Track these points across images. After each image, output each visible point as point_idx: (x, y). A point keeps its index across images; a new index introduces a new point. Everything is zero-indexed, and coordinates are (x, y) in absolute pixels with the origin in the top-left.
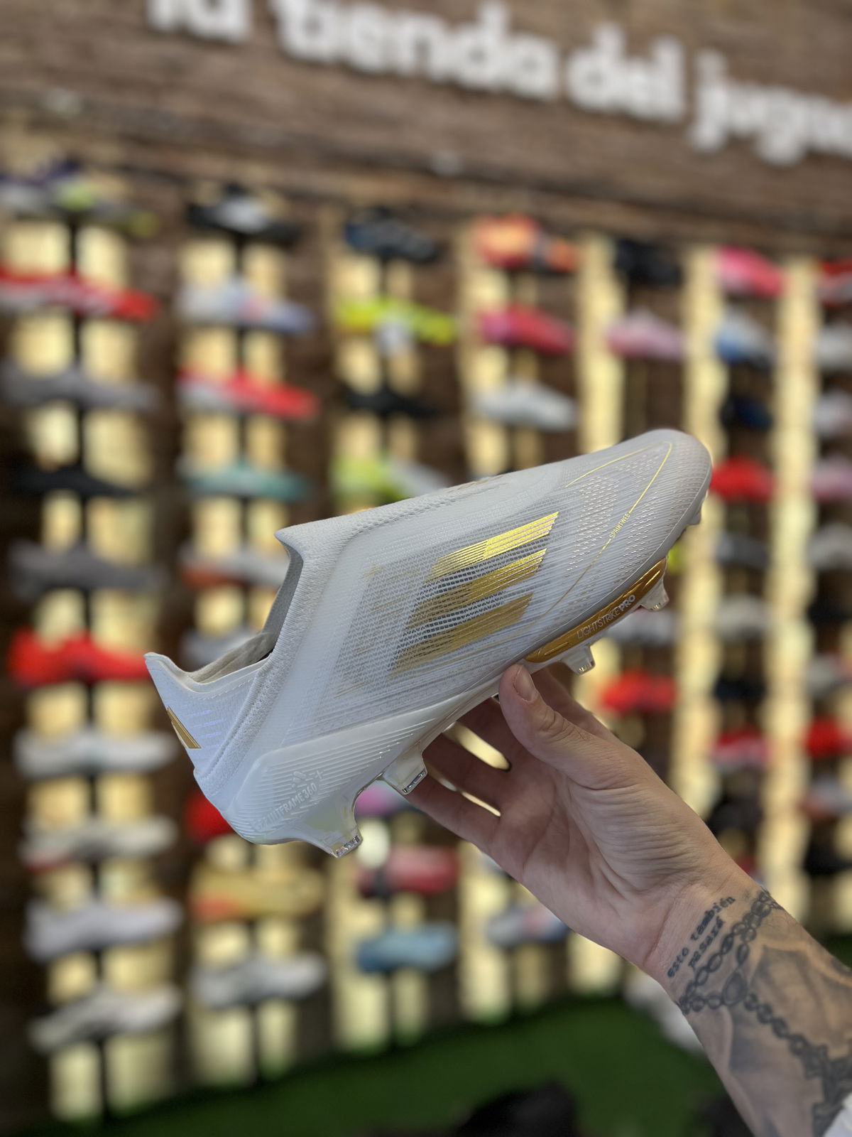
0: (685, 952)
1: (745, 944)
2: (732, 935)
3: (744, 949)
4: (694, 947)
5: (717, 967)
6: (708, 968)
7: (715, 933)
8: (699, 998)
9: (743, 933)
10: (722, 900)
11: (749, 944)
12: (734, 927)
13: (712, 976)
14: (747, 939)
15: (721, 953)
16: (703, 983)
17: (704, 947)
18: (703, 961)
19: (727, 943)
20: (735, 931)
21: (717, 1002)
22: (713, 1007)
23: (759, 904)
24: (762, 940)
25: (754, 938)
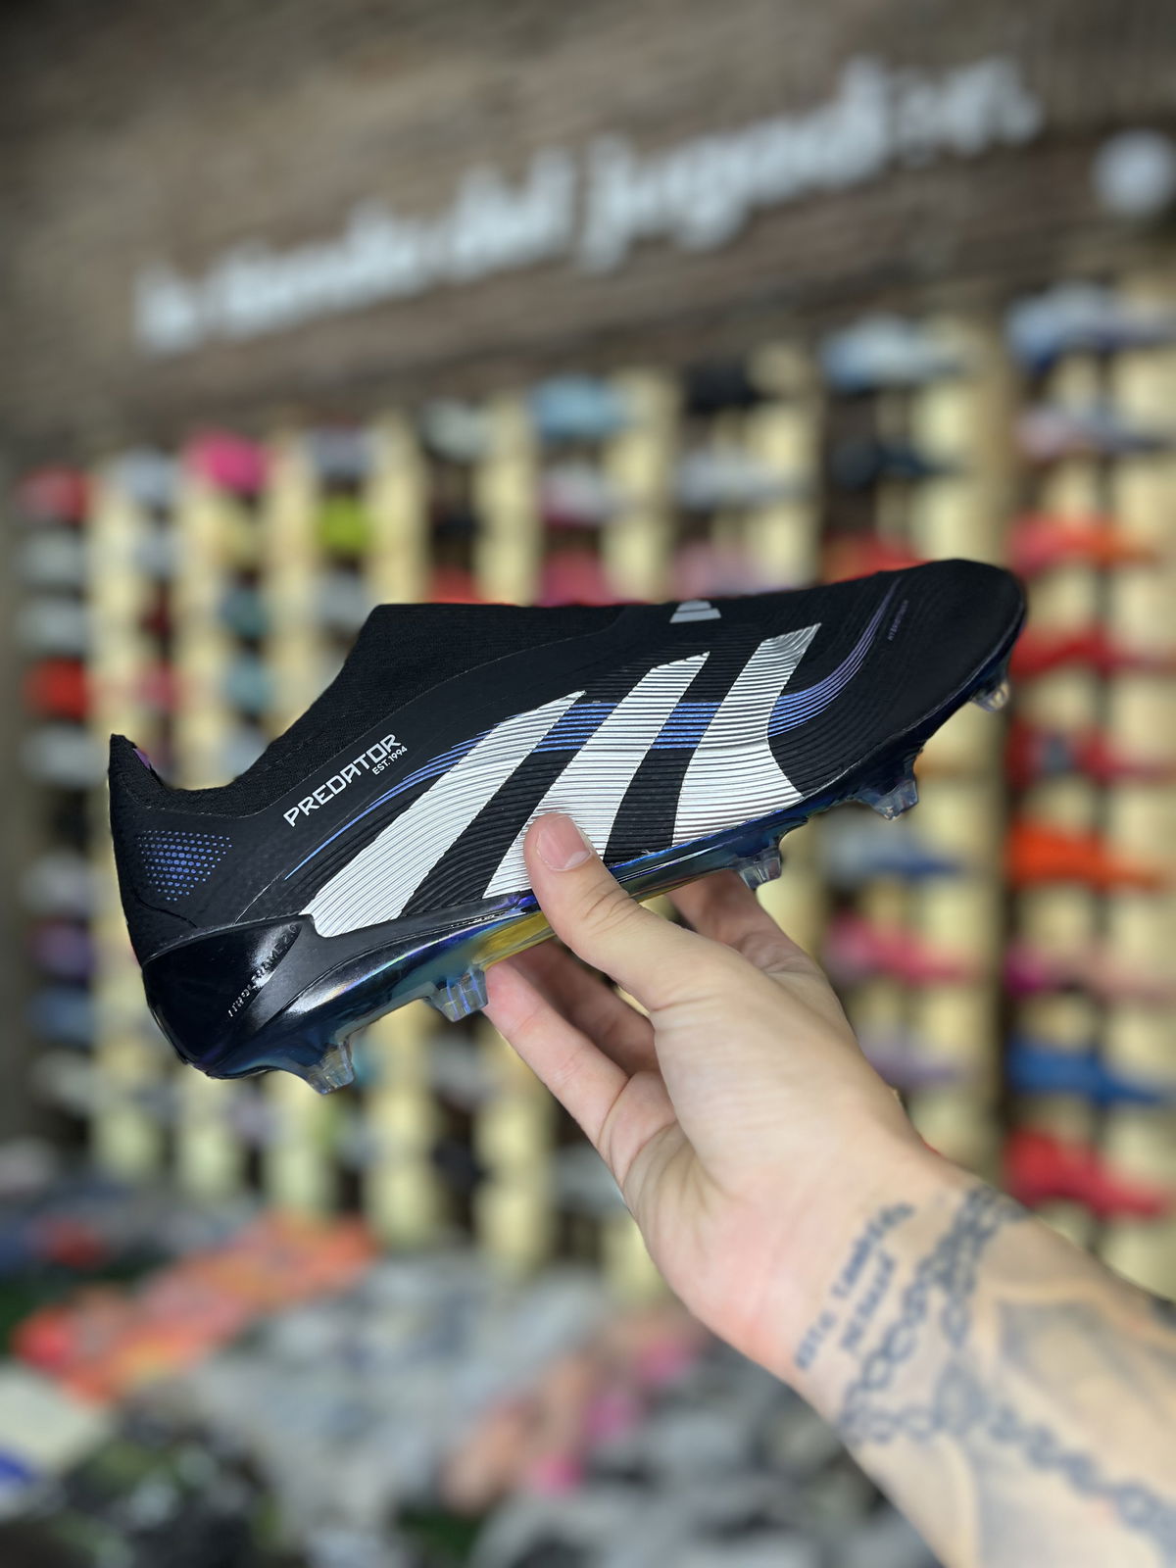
0: (827, 1321)
4: (845, 1311)
5: (908, 1351)
6: (886, 1352)
7: (882, 1282)
8: (881, 1415)
11: (968, 1304)
12: (924, 1266)
13: (901, 1371)
14: (960, 1291)
15: (907, 1322)
16: (884, 1383)
17: (865, 1311)
18: (871, 1340)
19: (913, 1304)
20: (925, 1276)
21: (922, 1423)
22: (920, 1437)
23: (968, 1215)
24: (991, 1289)
25: (970, 1285)
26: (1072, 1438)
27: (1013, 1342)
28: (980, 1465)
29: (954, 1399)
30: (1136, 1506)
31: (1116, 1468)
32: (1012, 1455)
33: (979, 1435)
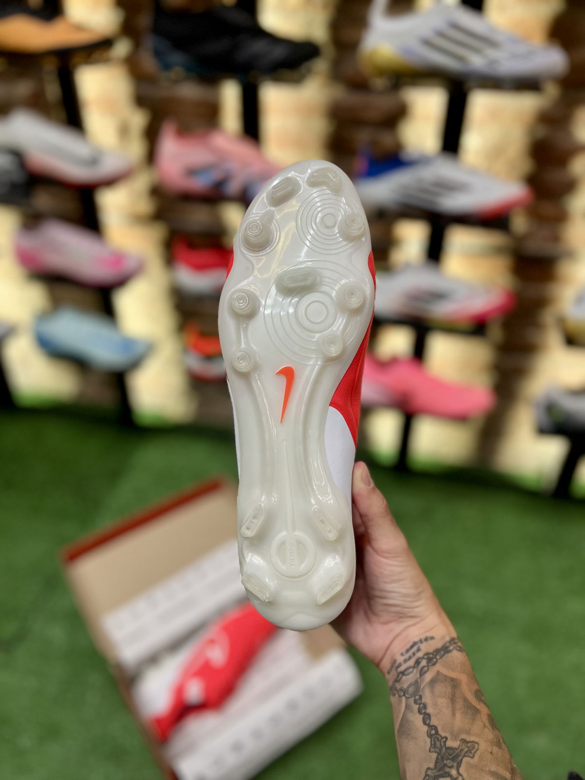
1: (428, 666)
2: (423, 658)
3: (426, 669)
4: (401, 659)
5: (409, 674)
6: (403, 673)
7: (414, 654)
8: (396, 689)
10: (427, 637)
11: (430, 668)
12: (427, 654)
13: (404, 678)
14: (430, 664)
15: (414, 667)
16: (399, 681)
17: (405, 661)
18: (402, 669)
19: (418, 662)
20: (426, 657)
21: (402, 694)
22: (400, 696)
23: (448, 644)
24: (438, 667)
25: (434, 664)
26: (430, 710)
27: (433, 682)
28: (408, 707)
29: (411, 690)
30: (433, 732)
31: (434, 722)
32: (416, 707)
33: (412, 700)
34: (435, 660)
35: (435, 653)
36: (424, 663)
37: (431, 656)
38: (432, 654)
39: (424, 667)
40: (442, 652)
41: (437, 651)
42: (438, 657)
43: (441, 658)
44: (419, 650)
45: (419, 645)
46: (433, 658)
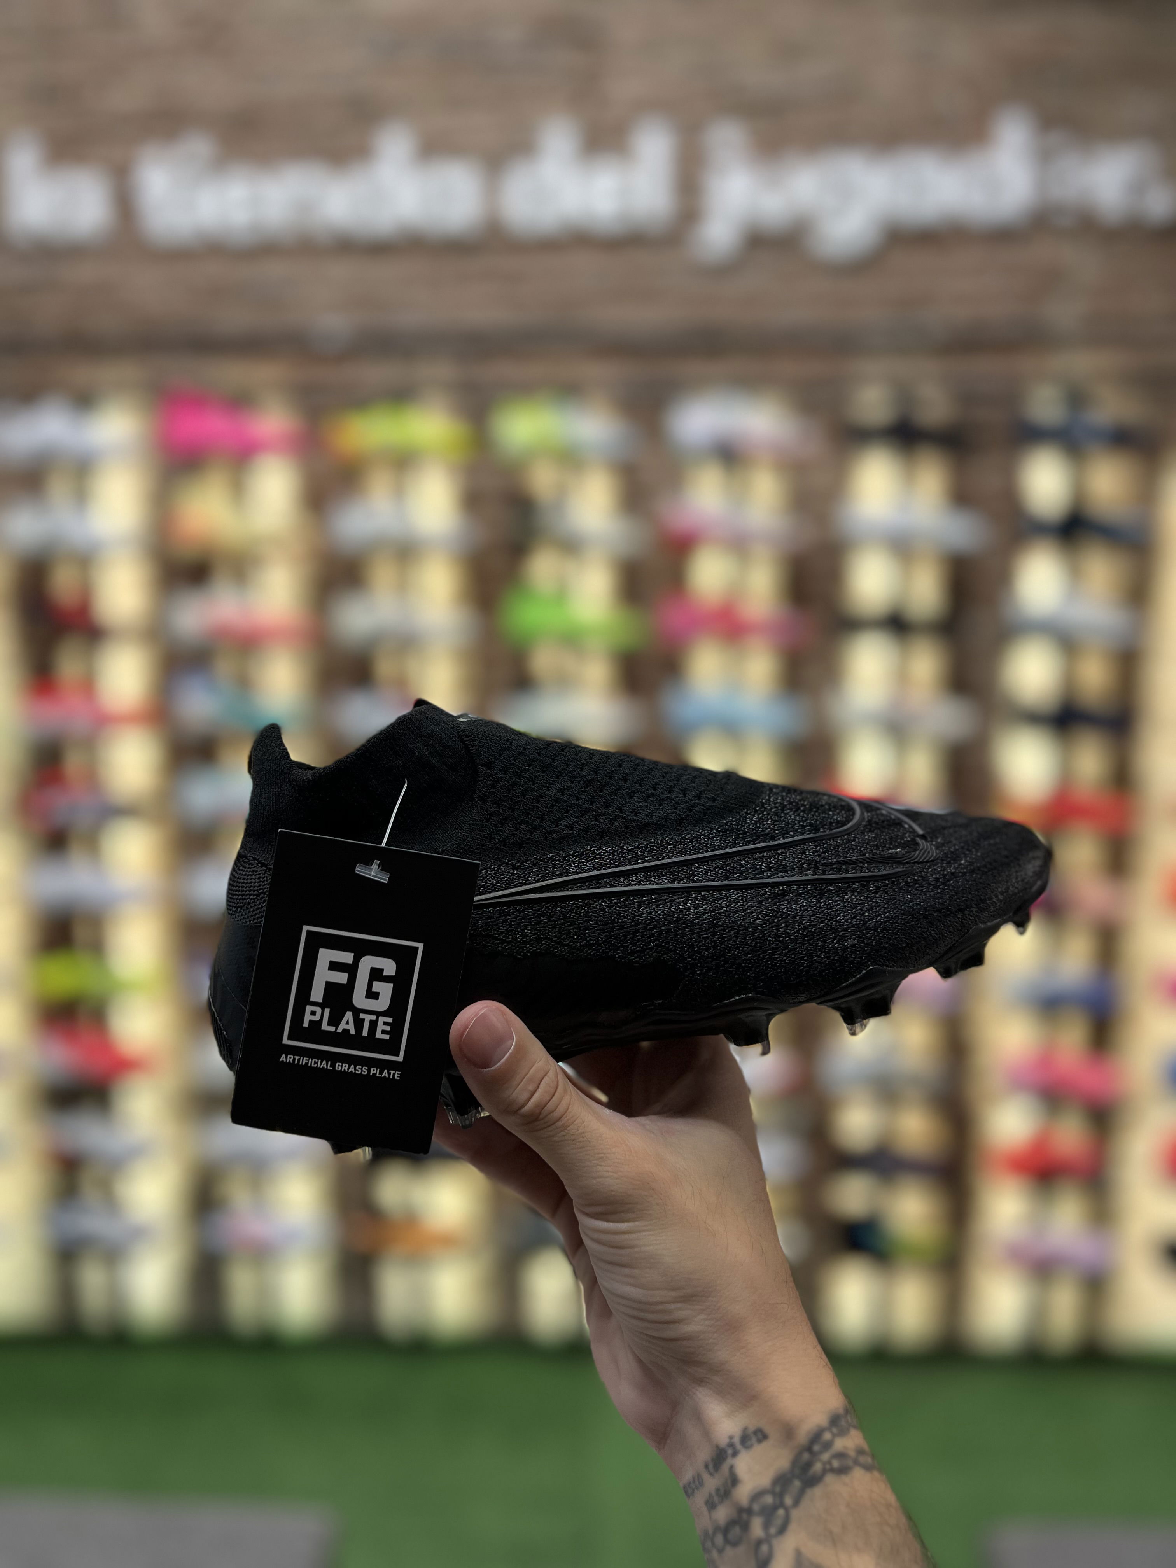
1: (768, 1539)
2: (749, 1511)
3: (765, 1548)
9: (768, 1513)
10: (745, 1429)
11: (775, 1542)
12: (759, 1494)
14: (773, 1530)
20: (756, 1507)
25: (783, 1530)
34: (781, 1512)
35: (778, 1489)
36: (757, 1528)
37: (769, 1500)
38: (772, 1492)
39: (759, 1543)
40: (797, 1483)
41: (782, 1482)
42: (788, 1501)
43: (797, 1502)
44: (734, 1480)
45: (730, 1461)
46: (775, 1508)
